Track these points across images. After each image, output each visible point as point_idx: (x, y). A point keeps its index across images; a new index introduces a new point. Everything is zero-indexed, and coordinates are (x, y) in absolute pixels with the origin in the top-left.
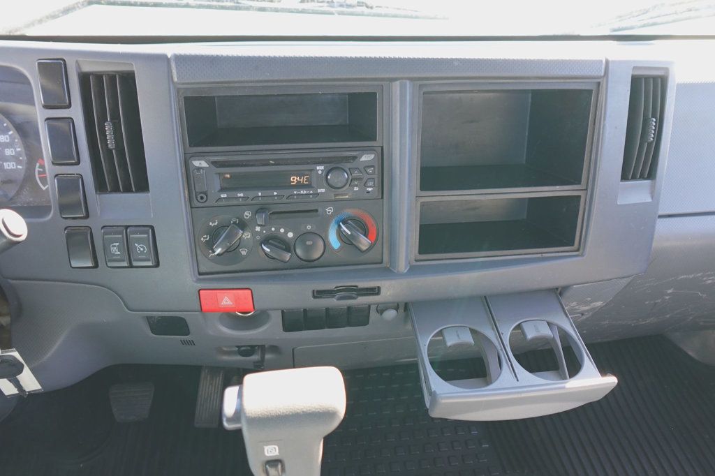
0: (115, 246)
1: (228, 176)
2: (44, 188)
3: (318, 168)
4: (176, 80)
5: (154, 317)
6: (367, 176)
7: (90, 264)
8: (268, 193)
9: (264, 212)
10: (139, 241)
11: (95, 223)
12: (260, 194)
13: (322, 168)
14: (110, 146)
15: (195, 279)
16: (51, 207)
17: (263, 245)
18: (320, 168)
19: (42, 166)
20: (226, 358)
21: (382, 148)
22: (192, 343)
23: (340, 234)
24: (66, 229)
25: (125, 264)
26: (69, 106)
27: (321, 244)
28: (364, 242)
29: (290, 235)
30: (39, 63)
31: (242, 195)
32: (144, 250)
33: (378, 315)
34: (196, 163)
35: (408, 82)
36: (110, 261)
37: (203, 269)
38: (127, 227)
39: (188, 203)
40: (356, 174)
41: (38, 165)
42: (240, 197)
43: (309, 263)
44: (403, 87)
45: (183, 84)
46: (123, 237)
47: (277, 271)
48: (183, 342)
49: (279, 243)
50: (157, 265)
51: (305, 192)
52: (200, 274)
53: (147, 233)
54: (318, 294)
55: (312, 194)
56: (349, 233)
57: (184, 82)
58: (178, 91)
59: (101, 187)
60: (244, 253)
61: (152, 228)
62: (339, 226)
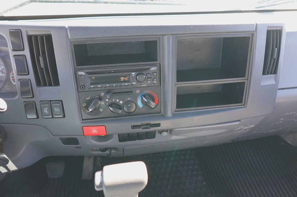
0: (46, 109)
1: (94, 78)
2: (14, 84)
3: (132, 74)
4: (70, 37)
5: (64, 138)
6: (153, 77)
7: (35, 117)
8: (111, 85)
9: (109, 93)
10: (56, 107)
11: (37, 100)
12: (108, 85)
13: (134, 73)
14: (42, 67)
15: (81, 122)
16: (17, 92)
17: (109, 107)
18: (133, 74)
19: (13, 74)
20: (94, 152)
21: (160, 64)
22: (80, 148)
23: (142, 101)
24: (24, 102)
25: (50, 117)
26: (24, 50)
27: (134, 105)
28: (153, 104)
29: (121, 102)
30: (10, 32)
31: (100, 86)
32: (58, 111)
33: (159, 135)
34: (80, 73)
35: (171, 36)
36: (43, 116)
37: (84, 118)
38: (51, 101)
39: (77, 90)
40: (149, 76)
41: (11, 74)
42: (99, 87)
43: (129, 114)
44: (168, 38)
45: (73, 39)
46: (49, 105)
47: (116, 118)
48: (76, 147)
49: (117, 106)
50: (64, 116)
51: (127, 84)
52: (83, 120)
53: (60, 104)
54: (134, 127)
55: (130, 85)
56: (147, 101)
57: (73, 38)
58: (71, 42)
59: (39, 84)
60: (101, 110)
61: (61, 101)
62: (142, 98)
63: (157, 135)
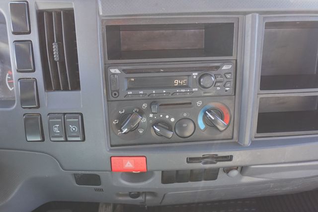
0: (56, 127)
1: (133, 80)
2: (11, 89)
3: (194, 74)
4: (101, 14)
5: (79, 174)
6: (226, 80)
7: (39, 139)
8: (159, 91)
9: (156, 104)
10: (72, 123)
11: (43, 111)
12: (154, 92)
13: (196, 74)
14: (55, 59)
15: (108, 150)
16: (15, 101)
17: (154, 127)
18: (195, 74)
19: (11, 75)
20: (121, 198)
21: (236, 60)
22: (101, 190)
23: (206, 120)
24: (24, 116)
25: (63, 139)
26: (30, 32)
27: (191, 126)
28: (221, 124)
29: (173, 120)
30: (11, 4)
31: (142, 92)
32: (76, 130)
33: (225, 174)
34: (113, 71)
35: (257, 15)
36: (53, 137)
37: (113, 143)
38: (65, 114)
39: (106, 99)
40: (219, 79)
41: (8, 74)
42: (141, 94)
43: (186, 139)
44: (253, 18)
45: (106, 16)
46: (62, 121)
47: (163, 144)
48: (96, 190)
49: (165, 125)
50: (84, 140)
51: (184, 91)
52: (112, 146)
53: (78, 118)
54: (190, 160)
55: (189, 92)
56: (213, 118)
57: (107, 15)
58: (102, 21)
59: (48, 87)
60: (141, 132)
61: (81, 114)
62: (205, 114)
63: (221, 174)
